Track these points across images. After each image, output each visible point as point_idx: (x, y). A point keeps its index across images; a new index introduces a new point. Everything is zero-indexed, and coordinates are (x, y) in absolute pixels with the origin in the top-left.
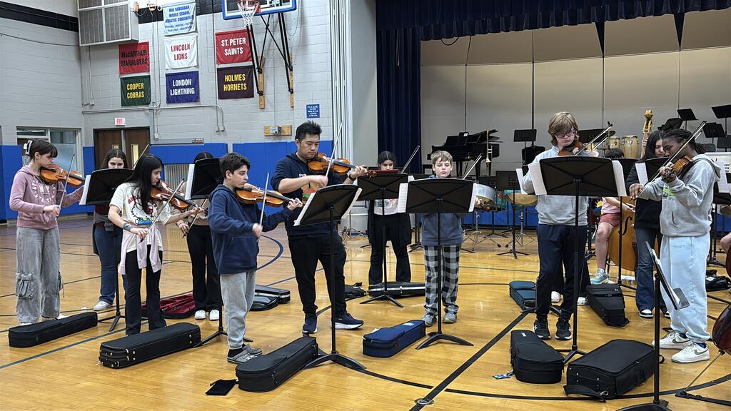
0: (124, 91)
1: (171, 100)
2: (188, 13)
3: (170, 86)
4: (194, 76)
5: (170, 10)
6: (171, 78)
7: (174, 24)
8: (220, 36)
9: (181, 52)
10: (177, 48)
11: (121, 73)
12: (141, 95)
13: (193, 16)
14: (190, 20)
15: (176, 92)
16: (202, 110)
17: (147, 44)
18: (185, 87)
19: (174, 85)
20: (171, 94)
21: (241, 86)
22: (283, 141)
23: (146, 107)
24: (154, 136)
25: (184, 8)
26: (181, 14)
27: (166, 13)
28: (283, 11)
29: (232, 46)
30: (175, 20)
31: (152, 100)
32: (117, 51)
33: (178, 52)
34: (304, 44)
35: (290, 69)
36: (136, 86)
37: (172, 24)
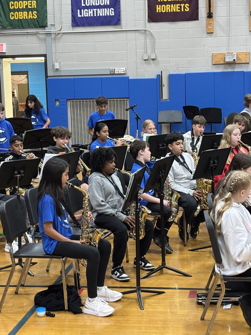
0: (5, 10)
1: (78, 22)
3: (77, 6)
12: (33, 15)
15: (86, 13)
16: (123, 35)
18: (100, 7)
19: (83, 5)
20: (79, 16)
21: (181, 7)
22: (238, 69)
23: (40, 31)
24: (53, 66)
31: (50, 21)
36: (23, 4)
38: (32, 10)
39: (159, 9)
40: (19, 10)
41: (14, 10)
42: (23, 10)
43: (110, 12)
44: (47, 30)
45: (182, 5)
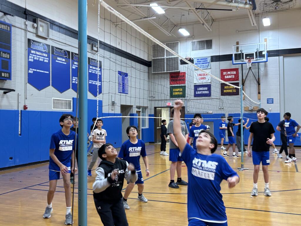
0: (172, 92)
1: (196, 95)
2: (207, 61)
3: (196, 90)
4: (209, 87)
5: (198, 60)
6: (196, 87)
7: (199, 65)
8: (222, 71)
9: (202, 77)
10: (200, 75)
11: (170, 84)
13: (209, 63)
14: (208, 64)
15: (199, 93)
16: (212, 100)
17: (185, 73)
18: (204, 90)
19: (198, 90)
20: (197, 93)
21: (232, 90)
22: (254, 113)
23: (183, 98)
24: (187, 110)
25: (204, 60)
26: (203, 61)
27: (195, 61)
28: (260, 62)
29: (229, 75)
30: (200, 64)
31: (186, 95)
32: (169, 75)
33: (201, 77)
34: (266, 75)
35: (259, 84)
36: (178, 90)
37: (198, 65)
38: (181, 92)
39: (225, 91)
40: (176, 92)
41: (175, 92)
42: (178, 92)
43: (207, 92)
44: (185, 98)
45: (233, 90)
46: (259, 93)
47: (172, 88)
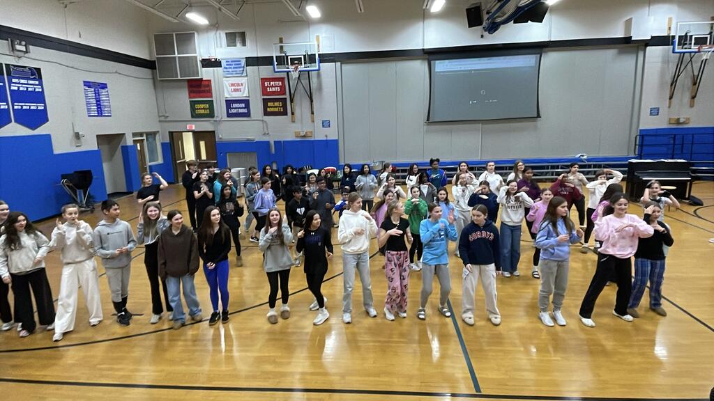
0: (193, 109)
1: (229, 115)
2: (240, 64)
3: (228, 107)
4: (246, 102)
5: (227, 62)
6: (229, 103)
7: (230, 70)
8: (263, 80)
9: (236, 87)
10: (233, 85)
11: (190, 97)
12: (208, 112)
13: (244, 67)
14: (242, 69)
15: (233, 111)
16: (252, 122)
17: (210, 81)
18: (240, 108)
19: (232, 107)
20: (230, 112)
21: (279, 109)
22: (307, 139)
23: (211, 119)
24: (220, 136)
25: (237, 61)
26: (235, 65)
27: (224, 64)
28: (311, 71)
29: (272, 86)
30: (231, 68)
31: (216, 115)
32: (186, 84)
33: (234, 87)
34: (320, 88)
35: (312, 101)
36: (202, 106)
37: (228, 70)
38: (207, 109)
39: (268, 110)
40: (200, 109)
41: (198, 109)
42: (202, 109)
43: (245, 111)
44: (215, 119)
46: (312, 113)
47: (193, 104)
